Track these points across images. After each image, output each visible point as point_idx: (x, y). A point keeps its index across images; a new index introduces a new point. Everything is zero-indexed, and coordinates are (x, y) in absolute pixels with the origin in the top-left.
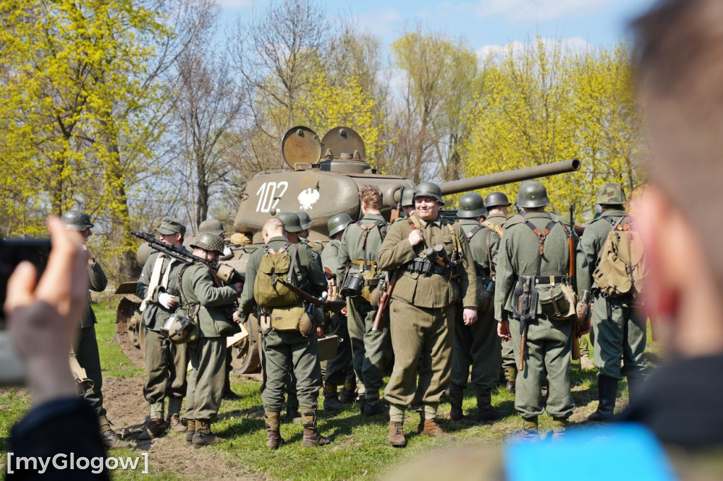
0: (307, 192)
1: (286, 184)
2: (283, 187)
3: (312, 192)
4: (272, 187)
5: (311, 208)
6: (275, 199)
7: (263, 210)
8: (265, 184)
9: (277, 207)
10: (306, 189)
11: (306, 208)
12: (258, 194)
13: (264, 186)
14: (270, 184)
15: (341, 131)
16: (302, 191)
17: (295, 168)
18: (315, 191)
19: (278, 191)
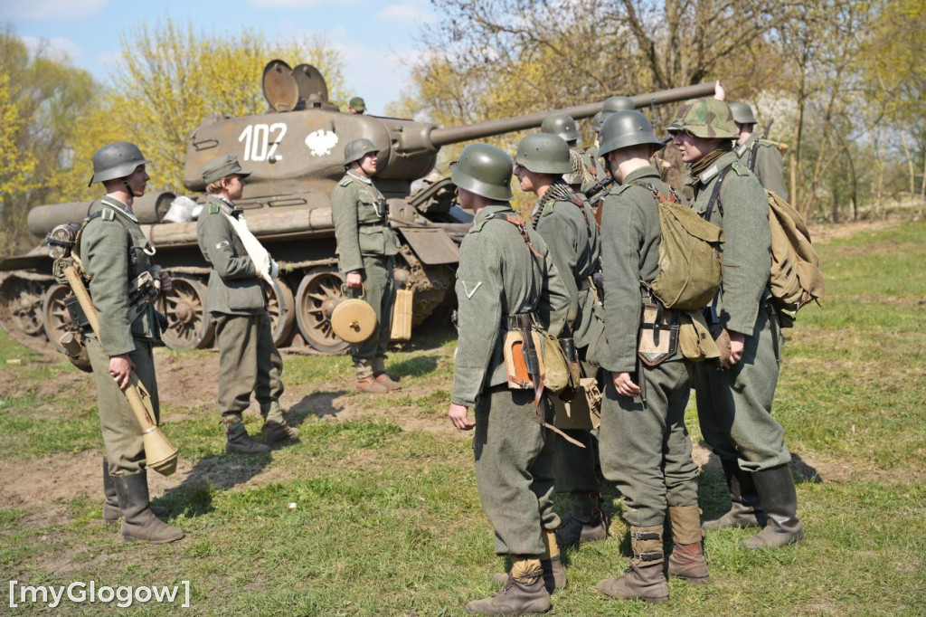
0: (318, 135)
1: (283, 126)
2: (279, 130)
3: (325, 134)
4: (261, 132)
5: (329, 153)
6: (271, 144)
7: (255, 158)
8: (250, 128)
9: (276, 153)
10: (316, 130)
11: (321, 153)
12: (241, 139)
13: (248, 130)
14: (258, 127)
15: (305, 69)
16: (309, 133)
17: (277, 109)
18: (330, 133)
19: (273, 136)
